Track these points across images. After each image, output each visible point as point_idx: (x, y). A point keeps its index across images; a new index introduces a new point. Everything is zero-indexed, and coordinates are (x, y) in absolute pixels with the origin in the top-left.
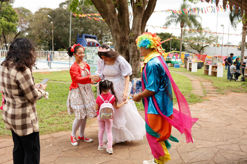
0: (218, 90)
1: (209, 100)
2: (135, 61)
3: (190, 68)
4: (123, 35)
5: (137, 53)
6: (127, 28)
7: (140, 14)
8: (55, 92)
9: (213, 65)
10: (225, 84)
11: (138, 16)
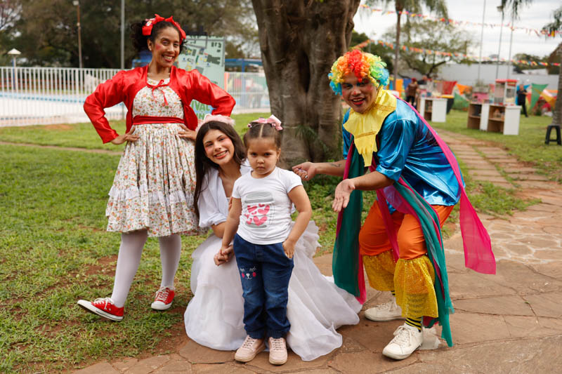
0: (542, 170)
1: (541, 202)
3: (429, 111)
8: (81, 184)
9: (493, 104)
10: (544, 152)
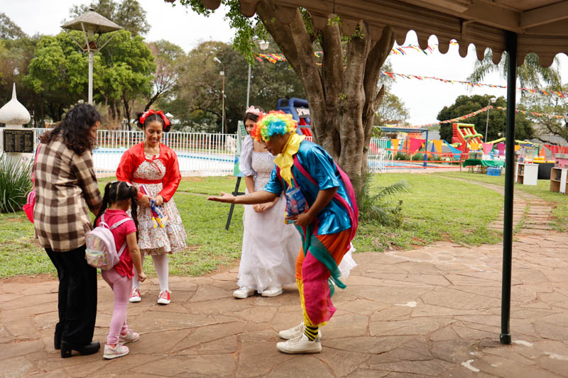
0: (555, 223)
2: (350, 152)
3: (521, 175)
4: (330, 98)
5: (354, 136)
6: (336, 83)
7: (360, 55)
11: (355, 58)
